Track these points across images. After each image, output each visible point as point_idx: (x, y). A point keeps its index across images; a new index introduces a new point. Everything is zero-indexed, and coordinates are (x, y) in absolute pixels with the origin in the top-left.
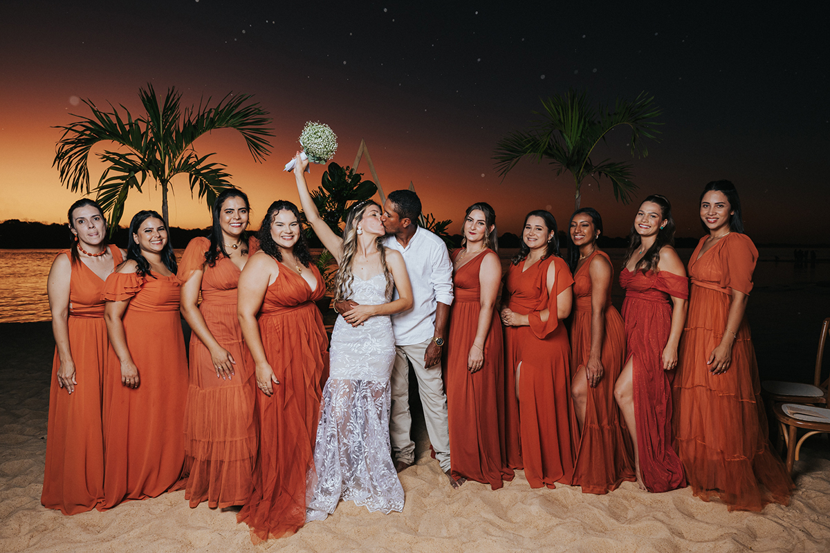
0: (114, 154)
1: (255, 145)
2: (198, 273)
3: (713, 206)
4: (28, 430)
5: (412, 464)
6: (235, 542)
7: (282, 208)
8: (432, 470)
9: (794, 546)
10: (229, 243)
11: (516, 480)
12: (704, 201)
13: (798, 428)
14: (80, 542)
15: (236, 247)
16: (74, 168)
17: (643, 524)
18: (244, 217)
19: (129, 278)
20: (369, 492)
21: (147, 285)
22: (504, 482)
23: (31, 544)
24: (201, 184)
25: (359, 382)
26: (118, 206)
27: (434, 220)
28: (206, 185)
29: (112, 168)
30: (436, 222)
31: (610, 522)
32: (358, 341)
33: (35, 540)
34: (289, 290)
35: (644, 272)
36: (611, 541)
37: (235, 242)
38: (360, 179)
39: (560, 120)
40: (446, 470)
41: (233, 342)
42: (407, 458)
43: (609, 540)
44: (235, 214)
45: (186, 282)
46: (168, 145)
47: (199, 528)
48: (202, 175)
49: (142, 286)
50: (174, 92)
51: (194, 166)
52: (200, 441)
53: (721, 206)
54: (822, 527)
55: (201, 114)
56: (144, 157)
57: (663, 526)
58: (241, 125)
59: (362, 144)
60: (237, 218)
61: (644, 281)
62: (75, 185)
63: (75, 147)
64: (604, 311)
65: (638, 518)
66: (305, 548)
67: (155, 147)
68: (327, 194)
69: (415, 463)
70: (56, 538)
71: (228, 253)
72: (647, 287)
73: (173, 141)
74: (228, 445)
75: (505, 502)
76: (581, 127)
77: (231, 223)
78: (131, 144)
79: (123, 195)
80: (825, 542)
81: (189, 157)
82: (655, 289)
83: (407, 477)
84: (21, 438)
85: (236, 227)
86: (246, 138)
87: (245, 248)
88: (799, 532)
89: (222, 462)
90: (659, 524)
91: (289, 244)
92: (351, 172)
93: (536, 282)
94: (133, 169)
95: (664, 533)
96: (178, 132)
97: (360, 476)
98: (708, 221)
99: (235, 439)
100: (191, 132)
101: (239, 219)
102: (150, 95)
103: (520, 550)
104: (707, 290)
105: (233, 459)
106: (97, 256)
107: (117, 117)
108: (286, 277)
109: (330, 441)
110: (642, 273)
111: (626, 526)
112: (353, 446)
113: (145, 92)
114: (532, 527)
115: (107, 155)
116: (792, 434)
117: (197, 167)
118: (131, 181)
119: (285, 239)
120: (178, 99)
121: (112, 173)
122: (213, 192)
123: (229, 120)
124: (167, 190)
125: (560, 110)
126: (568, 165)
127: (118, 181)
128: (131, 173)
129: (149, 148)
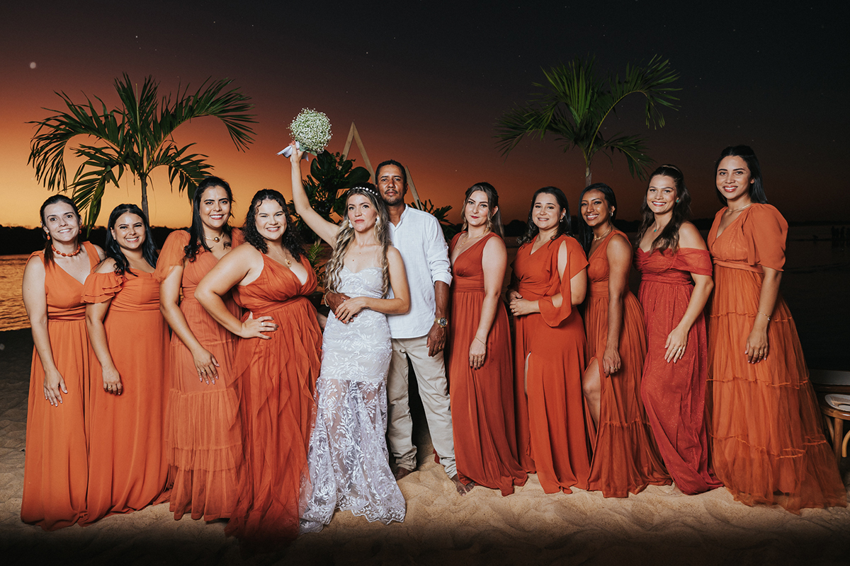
0: (90, 148)
1: (237, 133)
2: (178, 269)
3: (730, 173)
4: (8, 442)
5: (414, 470)
7: (265, 197)
8: (436, 476)
10: (210, 236)
11: (529, 485)
12: (720, 167)
13: (844, 421)
15: (218, 240)
16: (50, 165)
17: (671, 529)
18: (225, 208)
19: (107, 277)
20: (367, 499)
21: (127, 284)
22: (516, 487)
24: (181, 177)
25: (348, 382)
26: (95, 203)
27: (432, 206)
28: (187, 177)
29: (87, 163)
30: (435, 209)
31: (634, 529)
32: (348, 337)
34: (276, 284)
35: (662, 250)
37: (216, 235)
38: (352, 166)
39: (565, 93)
40: (452, 475)
41: (216, 343)
42: (408, 464)
44: (215, 206)
45: (165, 279)
46: (145, 137)
48: (182, 167)
49: (122, 285)
50: (152, 81)
51: (173, 158)
52: (182, 449)
53: (740, 173)
55: (179, 102)
56: (121, 150)
57: (694, 533)
58: (221, 112)
59: (352, 128)
60: (218, 209)
61: (661, 262)
62: (52, 183)
63: (50, 143)
64: (622, 297)
65: (665, 524)
67: (133, 140)
68: (317, 183)
69: (417, 469)
71: (210, 247)
72: (665, 268)
73: (150, 131)
74: (211, 453)
75: (516, 509)
76: (589, 98)
77: (212, 215)
78: (107, 137)
79: (100, 191)
81: (168, 149)
82: (675, 270)
83: (409, 483)
84: (2, 451)
85: (217, 219)
86: (227, 125)
87: (227, 240)
89: (206, 472)
91: (275, 236)
92: (341, 159)
93: (545, 265)
94: (110, 163)
96: (155, 122)
97: (356, 482)
98: (726, 190)
99: (219, 448)
100: (170, 122)
101: (219, 211)
102: (126, 86)
104: (734, 271)
105: (218, 469)
106: (71, 256)
107: (92, 109)
108: (272, 270)
109: (320, 445)
110: (659, 253)
111: (651, 532)
112: (346, 452)
113: (121, 83)
115: (83, 149)
116: (838, 427)
117: (177, 159)
118: (107, 176)
119: (270, 231)
120: (155, 89)
121: (89, 168)
123: (209, 107)
124: (146, 184)
125: (565, 81)
126: (576, 142)
127: (95, 176)
128: (107, 168)
129: (126, 140)
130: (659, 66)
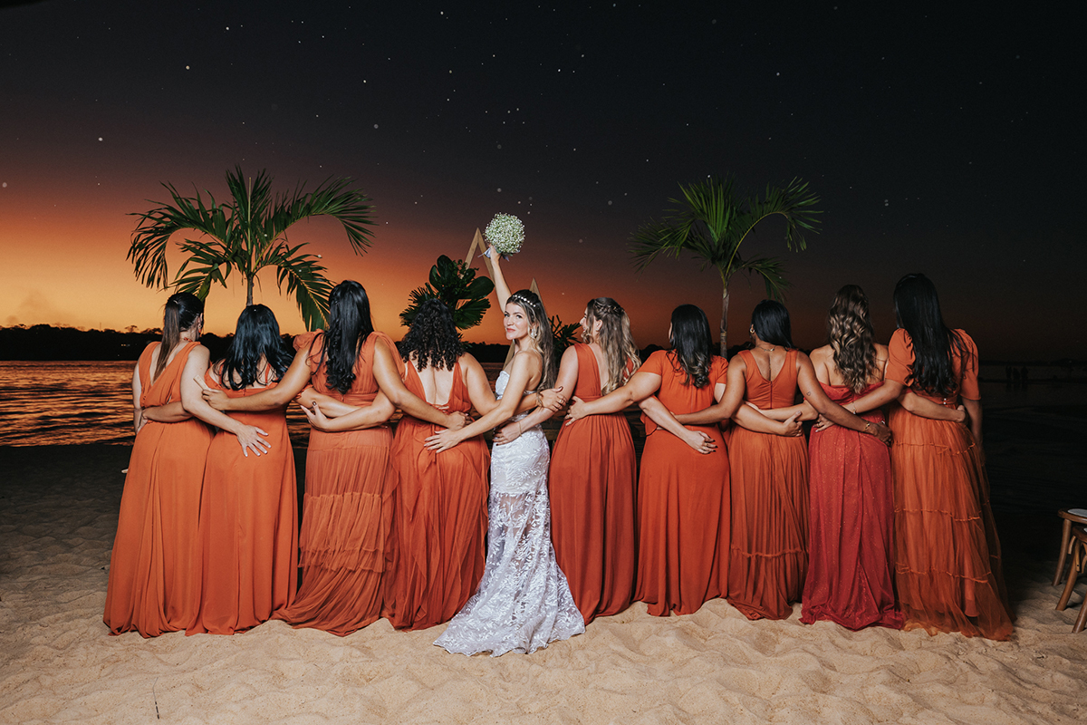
0: (195, 243)
1: (356, 236)
4: (85, 559)
6: (334, 672)
9: (956, 678)
14: (158, 673)
16: (151, 259)
17: (791, 656)
23: (102, 675)
24: (291, 279)
27: (560, 323)
29: (191, 259)
30: (563, 325)
31: (756, 655)
33: (106, 671)
36: (753, 672)
38: (474, 275)
39: (702, 210)
43: (751, 671)
46: (256, 233)
47: (292, 659)
48: (292, 267)
50: (265, 176)
54: (989, 659)
55: (296, 199)
56: (229, 247)
57: (813, 658)
58: (339, 212)
59: (476, 234)
62: (151, 280)
63: (153, 237)
65: (786, 651)
66: (412, 679)
67: (242, 237)
68: (435, 291)
70: (130, 668)
73: (261, 228)
75: (638, 635)
76: (727, 217)
78: (214, 232)
79: (205, 290)
80: (990, 673)
81: (279, 248)
84: (78, 568)
86: (347, 228)
88: (963, 663)
90: (809, 656)
92: (464, 267)
94: (218, 260)
95: (814, 665)
100: (283, 219)
102: (237, 178)
103: (651, 681)
107: (200, 203)
111: (772, 659)
113: (232, 175)
114: (667, 660)
115: (189, 244)
117: (287, 260)
118: (215, 275)
120: (270, 183)
121: (193, 265)
122: (305, 288)
123: (327, 206)
124: (252, 285)
125: (702, 195)
126: (713, 260)
127: (200, 274)
128: (213, 266)
129: (234, 237)
130: (799, 188)
